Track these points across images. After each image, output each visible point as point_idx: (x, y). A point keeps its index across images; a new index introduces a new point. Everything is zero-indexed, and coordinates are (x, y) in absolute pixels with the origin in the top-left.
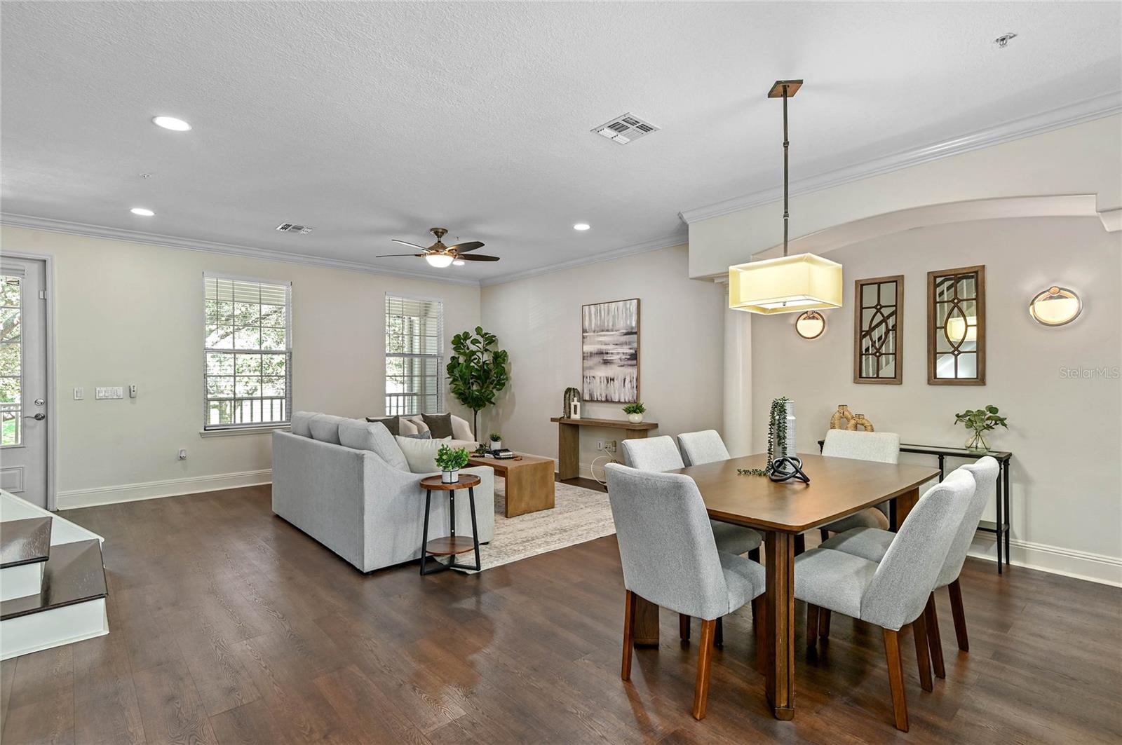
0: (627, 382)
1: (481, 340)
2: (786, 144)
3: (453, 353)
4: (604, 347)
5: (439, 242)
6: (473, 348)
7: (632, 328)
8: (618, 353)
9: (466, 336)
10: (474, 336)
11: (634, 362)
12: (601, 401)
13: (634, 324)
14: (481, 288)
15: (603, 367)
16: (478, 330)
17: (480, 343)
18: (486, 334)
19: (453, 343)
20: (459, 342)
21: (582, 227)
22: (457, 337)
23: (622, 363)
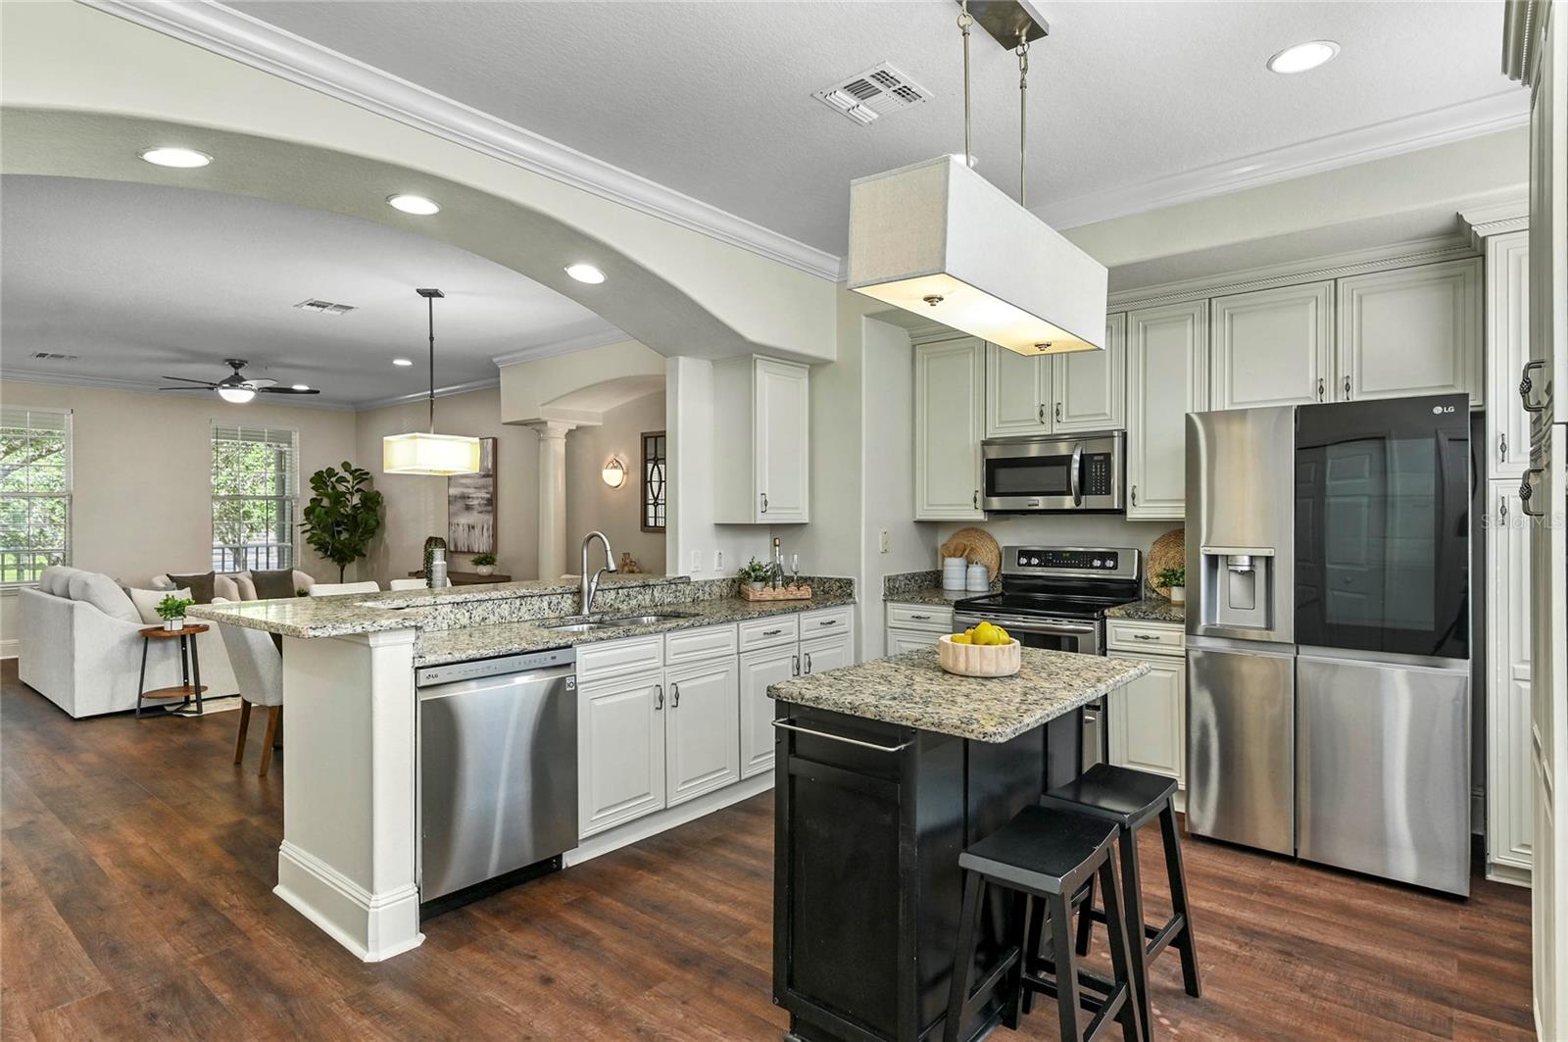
0: (485, 530)
1: (349, 477)
2: (432, 338)
3: (313, 494)
4: (466, 490)
5: (237, 374)
6: (341, 488)
7: (489, 470)
8: (478, 498)
9: (331, 472)
10: (342, 473)
11: (490, 508)
12: (464, 552)
13: (490, 466)
14: (357, 413)
15: (466, 513)
16: (346, 466)
17: (348, 482)
18: (356, 470)
19: (312, 480)
20: (320, 480)
21: (402, 362)
22: (319, 474)
23: (480, 509)
